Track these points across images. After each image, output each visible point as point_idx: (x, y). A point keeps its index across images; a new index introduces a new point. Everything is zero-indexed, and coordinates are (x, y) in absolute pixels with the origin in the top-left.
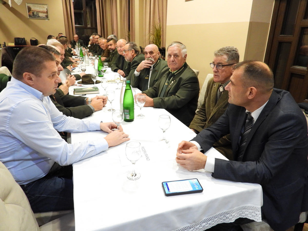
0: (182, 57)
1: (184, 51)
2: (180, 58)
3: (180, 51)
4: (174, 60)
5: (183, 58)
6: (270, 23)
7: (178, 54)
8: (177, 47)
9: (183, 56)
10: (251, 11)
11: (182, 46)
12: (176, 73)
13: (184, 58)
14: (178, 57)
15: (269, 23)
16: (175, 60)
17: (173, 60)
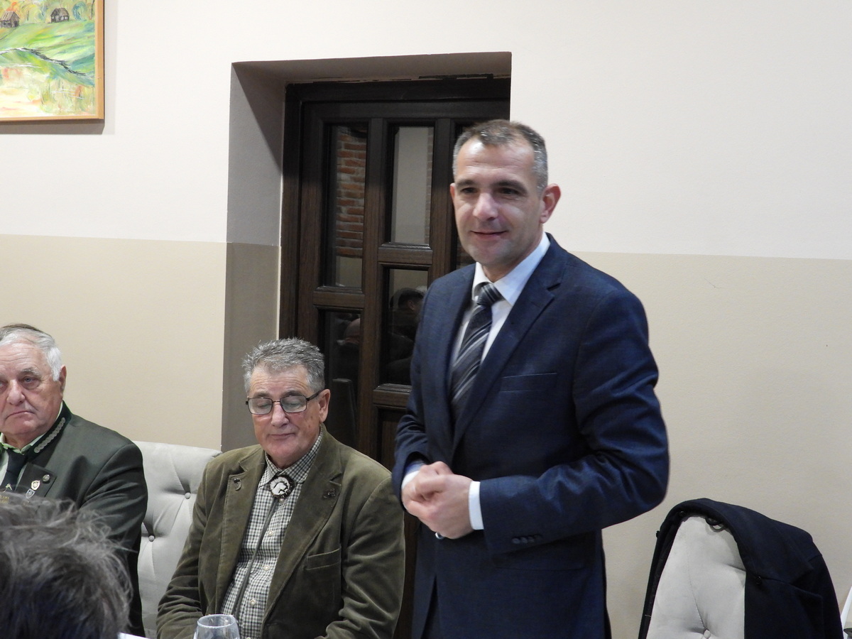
0: (51, 380)
1: (53, 354)
2: (43, 386)
3: (40, 357)
4: (23, 396)
5: (56, 382)
6: (280, 248)
7: (36, 372)
8: (25, 342)
9: (56, 376)
10: (228, 209)
11: (44, 339)
12: (42, 447)
13: (60, 383)
14: (37, 382)
15: (277, 248)
16: (26, 398)
17: (20, 396)
